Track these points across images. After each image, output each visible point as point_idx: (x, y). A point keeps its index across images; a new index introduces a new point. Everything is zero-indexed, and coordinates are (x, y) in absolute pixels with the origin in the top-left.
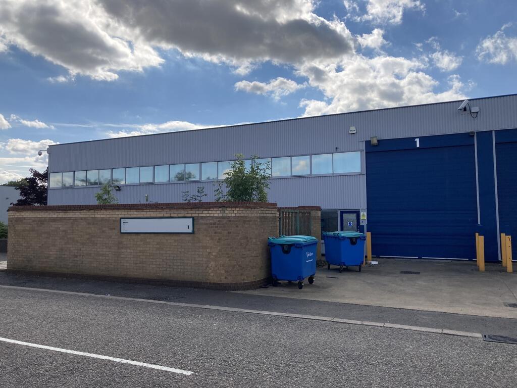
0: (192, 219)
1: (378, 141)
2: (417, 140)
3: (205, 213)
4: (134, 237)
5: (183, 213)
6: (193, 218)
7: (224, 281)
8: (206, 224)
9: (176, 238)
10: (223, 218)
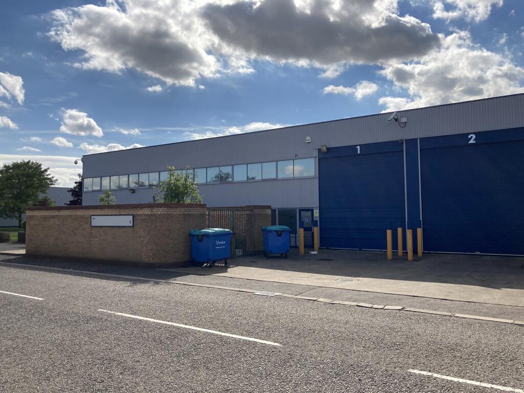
0: (132, 217)
1: (328, 149)
2: (358, 147)
3: (140, 212)
4: (99, 229)
5: (127, 211)
6: (133, 215)
7: (152, 261)
8: (141, 220)
9: (123, 230)
10: (151, 215)
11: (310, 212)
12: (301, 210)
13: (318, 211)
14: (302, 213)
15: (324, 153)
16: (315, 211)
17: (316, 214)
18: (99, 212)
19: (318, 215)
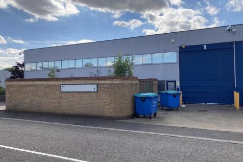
2: (205, 46)
3: (103, 82)
5: (92, 82)
6: (97, 84)
7: (113, 115)
8: (103, 87)
9: (89, 94)
11: (174, 83)
12: (167, 82)
13: (179, 82)
14: (169, 83)
15: (183, 49)
16: (177, 82)
17: (178, 83)
18: (67, 82)
19: (179, 84)
